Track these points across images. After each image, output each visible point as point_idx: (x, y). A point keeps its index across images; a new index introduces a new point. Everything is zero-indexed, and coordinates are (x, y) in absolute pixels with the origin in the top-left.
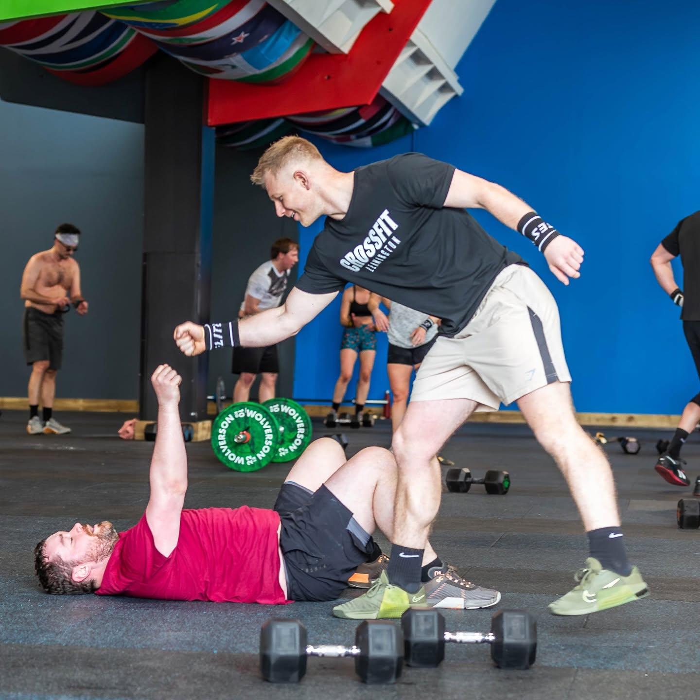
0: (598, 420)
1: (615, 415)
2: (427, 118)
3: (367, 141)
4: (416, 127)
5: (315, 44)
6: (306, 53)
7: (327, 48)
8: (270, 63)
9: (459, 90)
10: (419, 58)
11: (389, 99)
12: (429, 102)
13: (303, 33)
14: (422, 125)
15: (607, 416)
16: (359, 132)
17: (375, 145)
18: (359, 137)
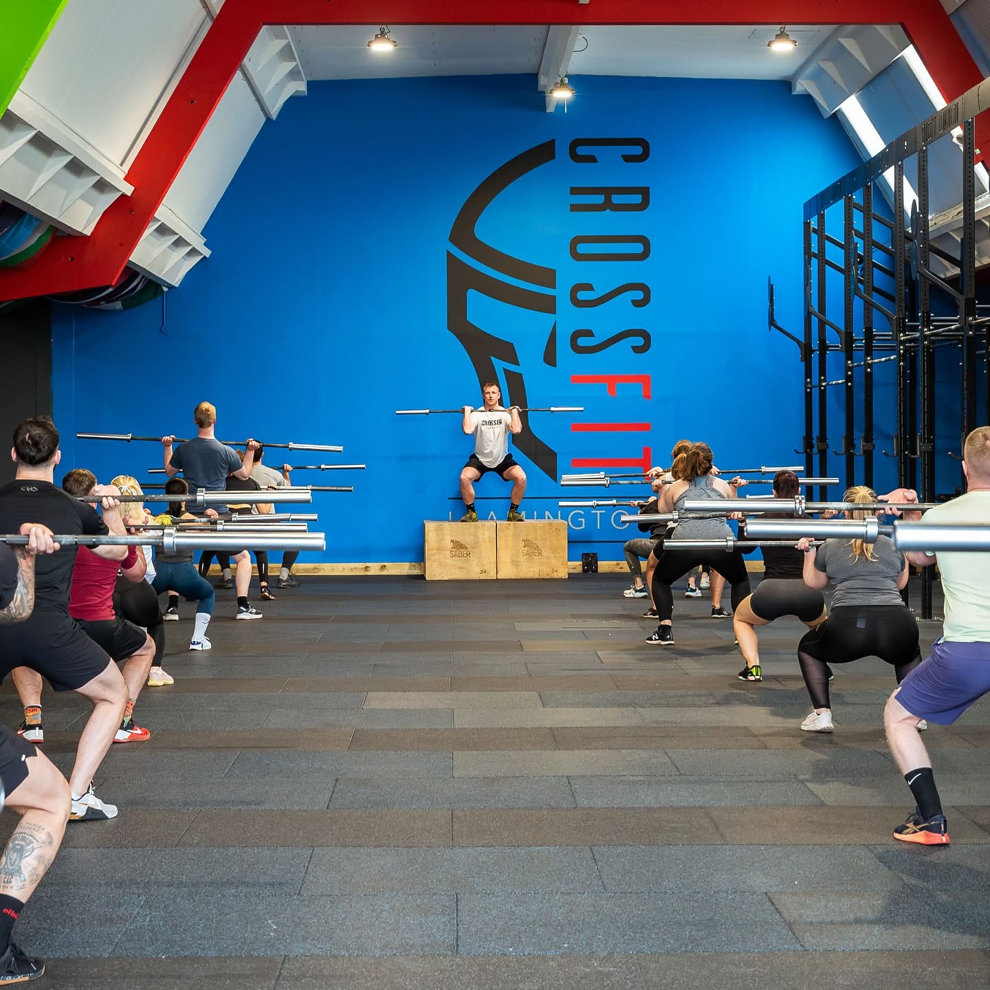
0: (351, 570)
1: (368, 564)
2: (176, 282)
3: (118, 305)
4: (165, 289)
5: (57, 229)
6: (48, 239)
7: (69, 232)
8: (12, 251)
9: (207, 252)
10: (163, 230)
11: (137, 269)
12: (177, 266)
13: (43, 222)
14: (171, 287)
15: (361, 565)
16: (108, 298)
17: (125, 307)
18: (108, 303)
